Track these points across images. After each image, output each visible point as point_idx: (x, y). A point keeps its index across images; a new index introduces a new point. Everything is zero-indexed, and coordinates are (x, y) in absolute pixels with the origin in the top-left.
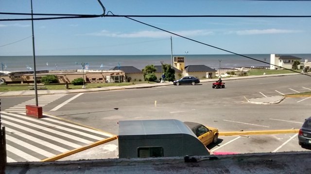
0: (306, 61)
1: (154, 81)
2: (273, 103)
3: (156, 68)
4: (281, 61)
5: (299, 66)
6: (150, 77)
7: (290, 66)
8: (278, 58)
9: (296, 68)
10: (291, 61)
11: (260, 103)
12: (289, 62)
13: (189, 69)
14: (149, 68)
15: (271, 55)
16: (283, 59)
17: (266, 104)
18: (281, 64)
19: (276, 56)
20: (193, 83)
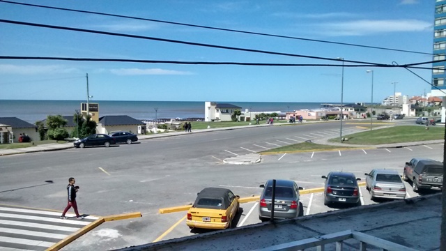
0: (247, 110)
1: (63, 140)
2: (254, 162)
3: (66, 120)
4: (217, 110)
5: (239, 118)
6: (58, 133)
7: (228, 117)
8: (214, 107)
9: (236, 120)
10: (229, 110)
11: (241, 163)
12: (227, 112)
13: (106, 122)
14: (56, 120)
15: (206, 103)
16: (220, 108)
17: (247, 163)
18: (218, 115)
19: (212, 104)
20: (129, 142)
